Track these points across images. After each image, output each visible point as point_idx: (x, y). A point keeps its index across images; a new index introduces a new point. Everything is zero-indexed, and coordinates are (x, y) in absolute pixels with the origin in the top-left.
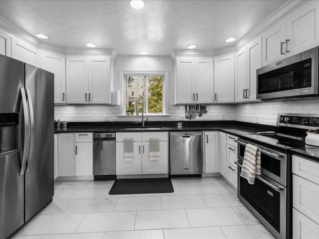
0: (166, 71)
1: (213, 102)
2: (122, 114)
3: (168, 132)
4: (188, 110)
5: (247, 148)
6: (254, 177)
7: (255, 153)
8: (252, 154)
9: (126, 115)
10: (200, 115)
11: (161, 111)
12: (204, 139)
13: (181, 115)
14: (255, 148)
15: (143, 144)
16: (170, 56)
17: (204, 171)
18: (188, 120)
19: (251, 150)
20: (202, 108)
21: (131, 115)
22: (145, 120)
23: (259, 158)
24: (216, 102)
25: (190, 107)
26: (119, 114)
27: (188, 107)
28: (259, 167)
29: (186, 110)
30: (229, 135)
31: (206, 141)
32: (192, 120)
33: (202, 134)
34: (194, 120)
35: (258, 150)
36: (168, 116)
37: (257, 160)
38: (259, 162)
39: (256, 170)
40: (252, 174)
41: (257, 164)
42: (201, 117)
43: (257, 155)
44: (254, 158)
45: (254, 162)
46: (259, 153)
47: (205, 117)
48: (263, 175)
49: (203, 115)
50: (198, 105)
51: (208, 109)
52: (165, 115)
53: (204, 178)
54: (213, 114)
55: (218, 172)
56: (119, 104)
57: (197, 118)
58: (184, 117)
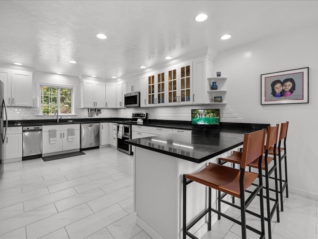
0: (75, 86)
1: (105, 107)
2: (39, 114)
3: (80, 124)
4: (90, 111)
5: (120, 126)
6: (122, 136)
7: (122, 127)
8: (121, 128)
9: (43, 114)
10: (97, 115)
11: (70, 112)
12: (101, 127)
13: (85, 115)
14: (122, 125)
15: (63, 132)
16: (77, 77)
17: (101, 144)
18: (90, 118)
19: (121, 127)
20: (99, 110)
21: (47, 115)
22: (59, 118)
23: (124, 129)
24: (106, 107)
25: (91, 110)
26: (36, 114)
27: (90, 110)
28: (124, 132)
29: (89, 112)
30: (113, 123)
31: (102, 128)
32: (92, 118)
33: (100, 124)
34: (93, 118)
35: (123, 126)
36: (76, 115)
37: (123, 129)
38: (124, 130)
39: (123, 133)
40: (121, 135)
41: (123, 131)
42: (98, 116)
43: (123, 128)
44: (122, 129)
45: (122, 130)
46: (124, 127)
47: (100, 116)
48: (125, 135)
49: (99, 115)
50: (96, 109)
51: (102, 111)
52: (74, 114)
53: (101, 148)
54: (105, 114)
55: (108, 144)
56: (38, 107)
57: (95, 117)
58: (87, 116)
